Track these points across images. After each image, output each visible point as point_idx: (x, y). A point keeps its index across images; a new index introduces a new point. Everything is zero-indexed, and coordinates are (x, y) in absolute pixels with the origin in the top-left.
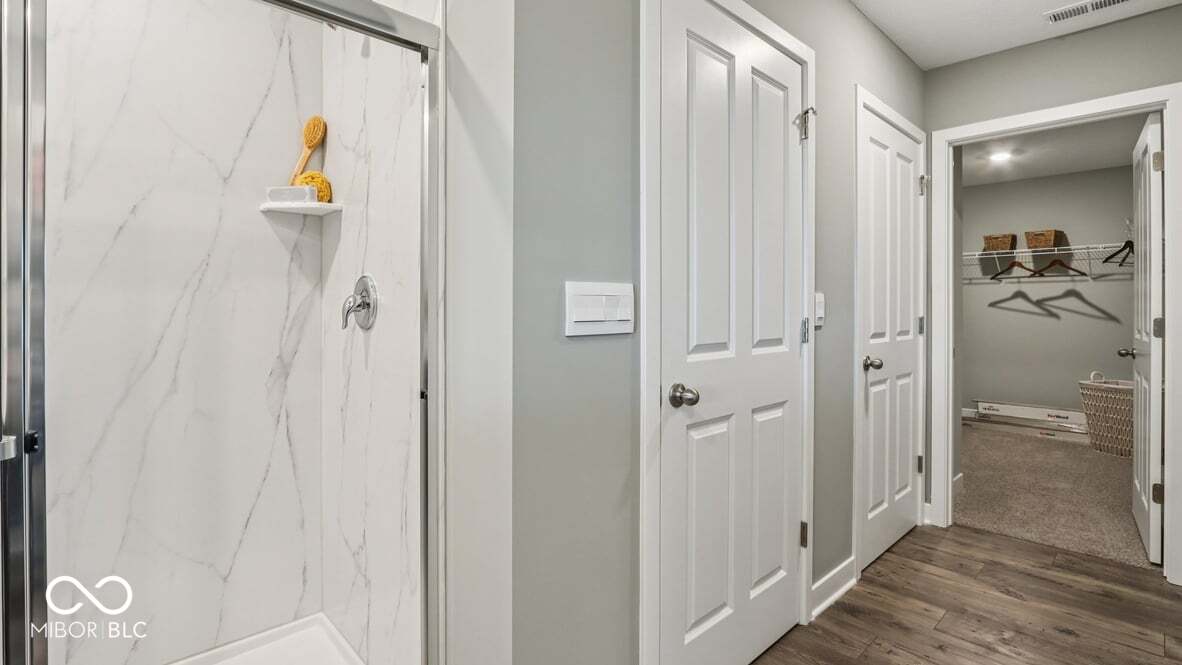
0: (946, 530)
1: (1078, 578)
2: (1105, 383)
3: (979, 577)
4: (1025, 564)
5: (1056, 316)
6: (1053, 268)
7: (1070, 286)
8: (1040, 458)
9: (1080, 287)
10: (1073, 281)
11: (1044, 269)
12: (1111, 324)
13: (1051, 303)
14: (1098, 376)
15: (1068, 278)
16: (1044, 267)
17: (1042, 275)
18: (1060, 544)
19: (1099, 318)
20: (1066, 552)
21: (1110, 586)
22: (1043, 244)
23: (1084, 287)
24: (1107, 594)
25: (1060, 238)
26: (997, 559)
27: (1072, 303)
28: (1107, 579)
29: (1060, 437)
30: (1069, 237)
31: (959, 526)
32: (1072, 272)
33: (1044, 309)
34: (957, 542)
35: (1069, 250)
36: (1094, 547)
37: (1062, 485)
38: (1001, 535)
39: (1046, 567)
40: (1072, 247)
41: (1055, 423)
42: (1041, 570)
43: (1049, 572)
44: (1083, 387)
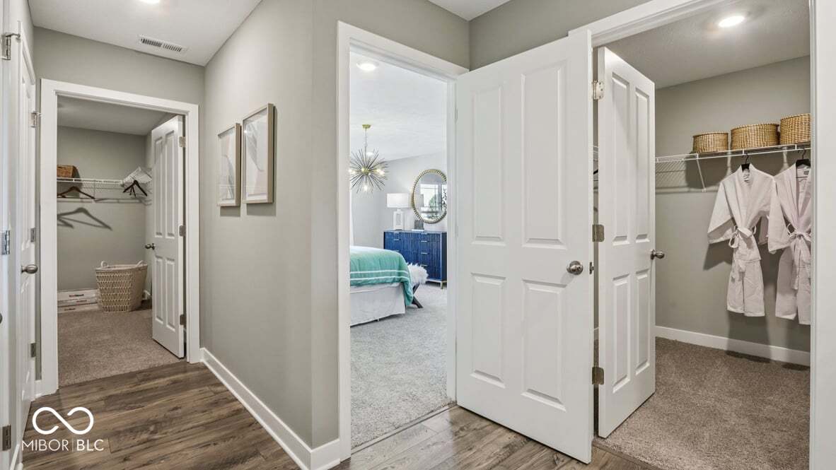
0: (58, 393)
1: (156, 382)
2: (109, 268)
3: (107, 409)
4: (125, 389)
5: (71, 226)
6: (71, 192)
7: (79, 205)
8: (77, 326)
9: (87, 206)
10: (82, 202)
11: (64, 193)
12: (107, 230)
13: (66, 217)
14: (105, 264)
15: (79, 200)
16: (65, 190)
17: (64, 197)
18: (134, 370)
19: (99, 226)
20: (140, 372)
21: (172, 378)
22: (64, 175)
23: (90, 206)
24: (175, 382)
25: (75, 173)
26: (108, 394)
27: (81, 216)
28: (170, 375)
29: (78, 309)
30: (79, 172)
31: (62, 387)
32: (81, 195)
33: (63, 221)
34: (74, 397)
35: (80, 181)
36: (150, 363)
37: (106, 337)
38: (97, 380)
39: (137, 384)
40: (82, 179)
41: (74, 300)
42: (136, 387)
43: (141, 386)
44: (98, 272)
